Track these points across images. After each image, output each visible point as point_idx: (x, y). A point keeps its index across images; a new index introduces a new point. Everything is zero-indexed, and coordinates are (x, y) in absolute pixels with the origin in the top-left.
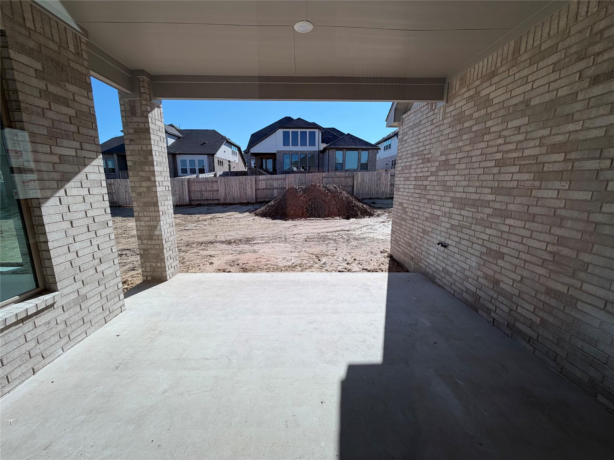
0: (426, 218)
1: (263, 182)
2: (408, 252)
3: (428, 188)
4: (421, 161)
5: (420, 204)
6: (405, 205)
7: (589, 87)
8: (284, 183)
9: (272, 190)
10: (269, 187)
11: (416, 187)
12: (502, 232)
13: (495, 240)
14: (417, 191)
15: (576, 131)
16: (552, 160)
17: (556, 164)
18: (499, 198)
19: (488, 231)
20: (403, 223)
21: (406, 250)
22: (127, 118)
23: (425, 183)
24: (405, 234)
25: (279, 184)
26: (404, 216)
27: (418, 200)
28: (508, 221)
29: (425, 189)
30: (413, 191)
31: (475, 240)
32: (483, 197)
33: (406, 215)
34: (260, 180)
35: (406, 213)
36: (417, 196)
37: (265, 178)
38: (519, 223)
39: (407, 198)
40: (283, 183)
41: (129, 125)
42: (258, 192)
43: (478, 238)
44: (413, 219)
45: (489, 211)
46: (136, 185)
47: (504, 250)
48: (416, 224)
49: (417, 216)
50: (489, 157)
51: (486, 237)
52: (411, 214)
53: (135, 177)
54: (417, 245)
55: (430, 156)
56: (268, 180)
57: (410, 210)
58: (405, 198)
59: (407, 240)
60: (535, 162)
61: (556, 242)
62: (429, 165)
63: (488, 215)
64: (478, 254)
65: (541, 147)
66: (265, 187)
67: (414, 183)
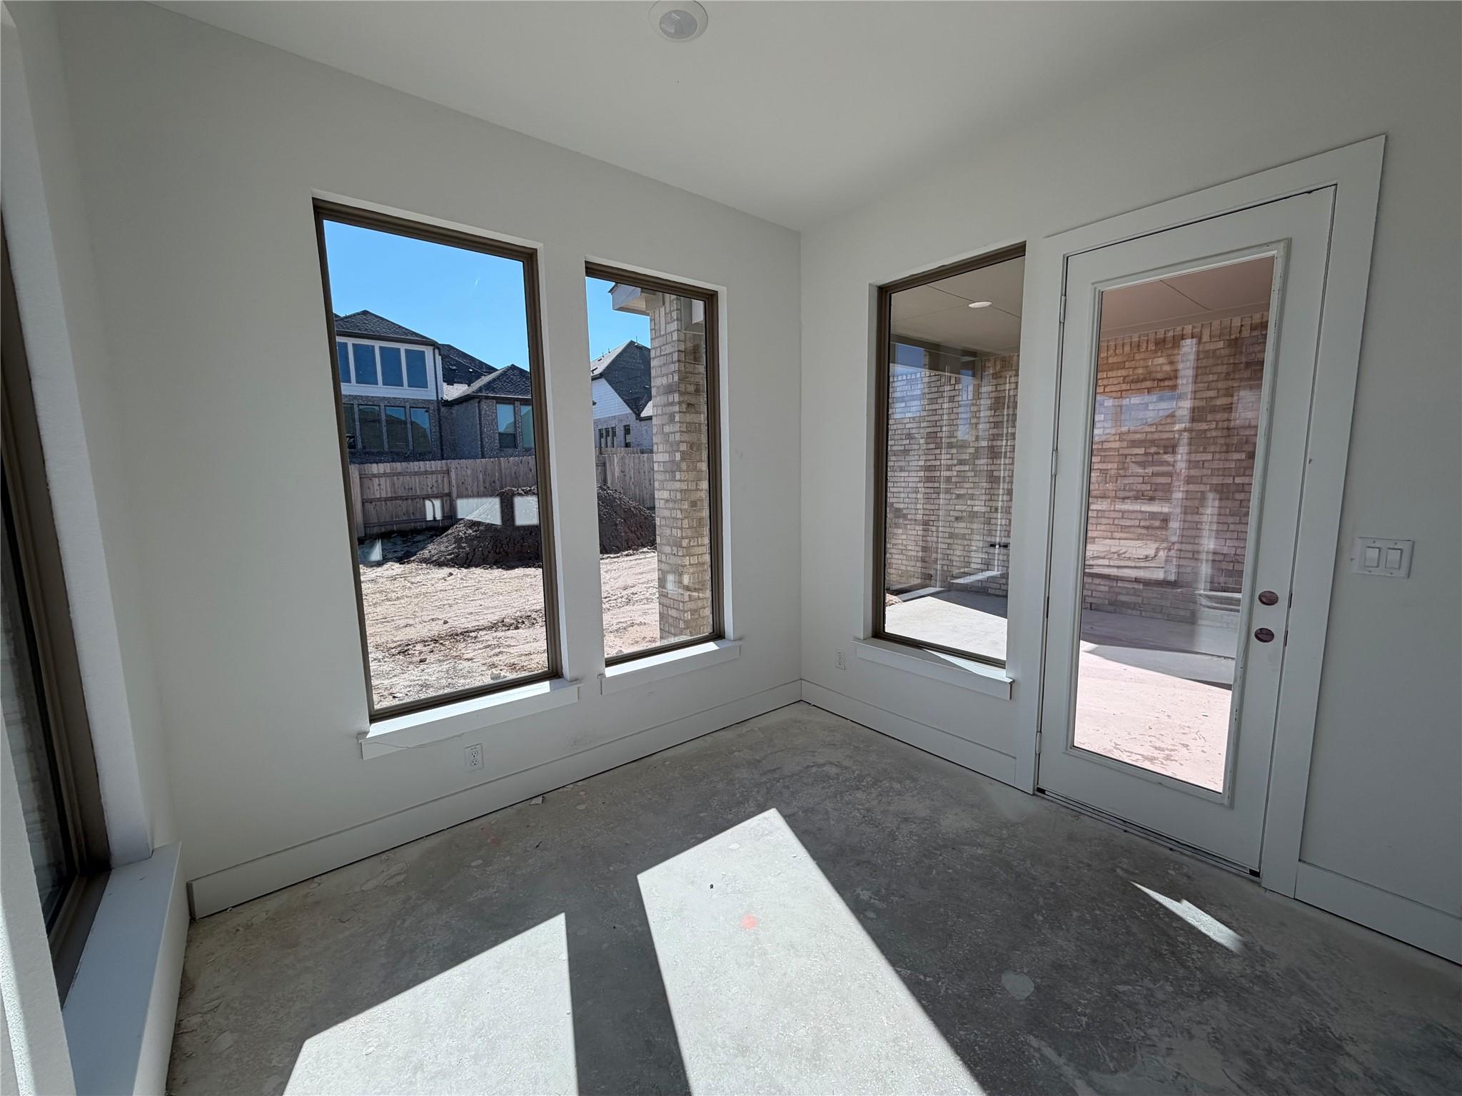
1: (383, 480)
7: (1156, 402)
8: (443, 481)
9: (410, 501)
10: (401, 493)
15: (1151, 432)
16: (1134, 453)
17: (1137, 456)
22: (687, 365)
25: (430, 486)
34: (375, 476)
37: (388, 471)
40: (440, 481)
41: (688, 378)
42: (370, 507)
46: (690, 488)
53: (690, 473)
56: (399, 474)
60: (1117, 453)
61: (1147, 517)
65: (1121, 441)
66: (389, 495)
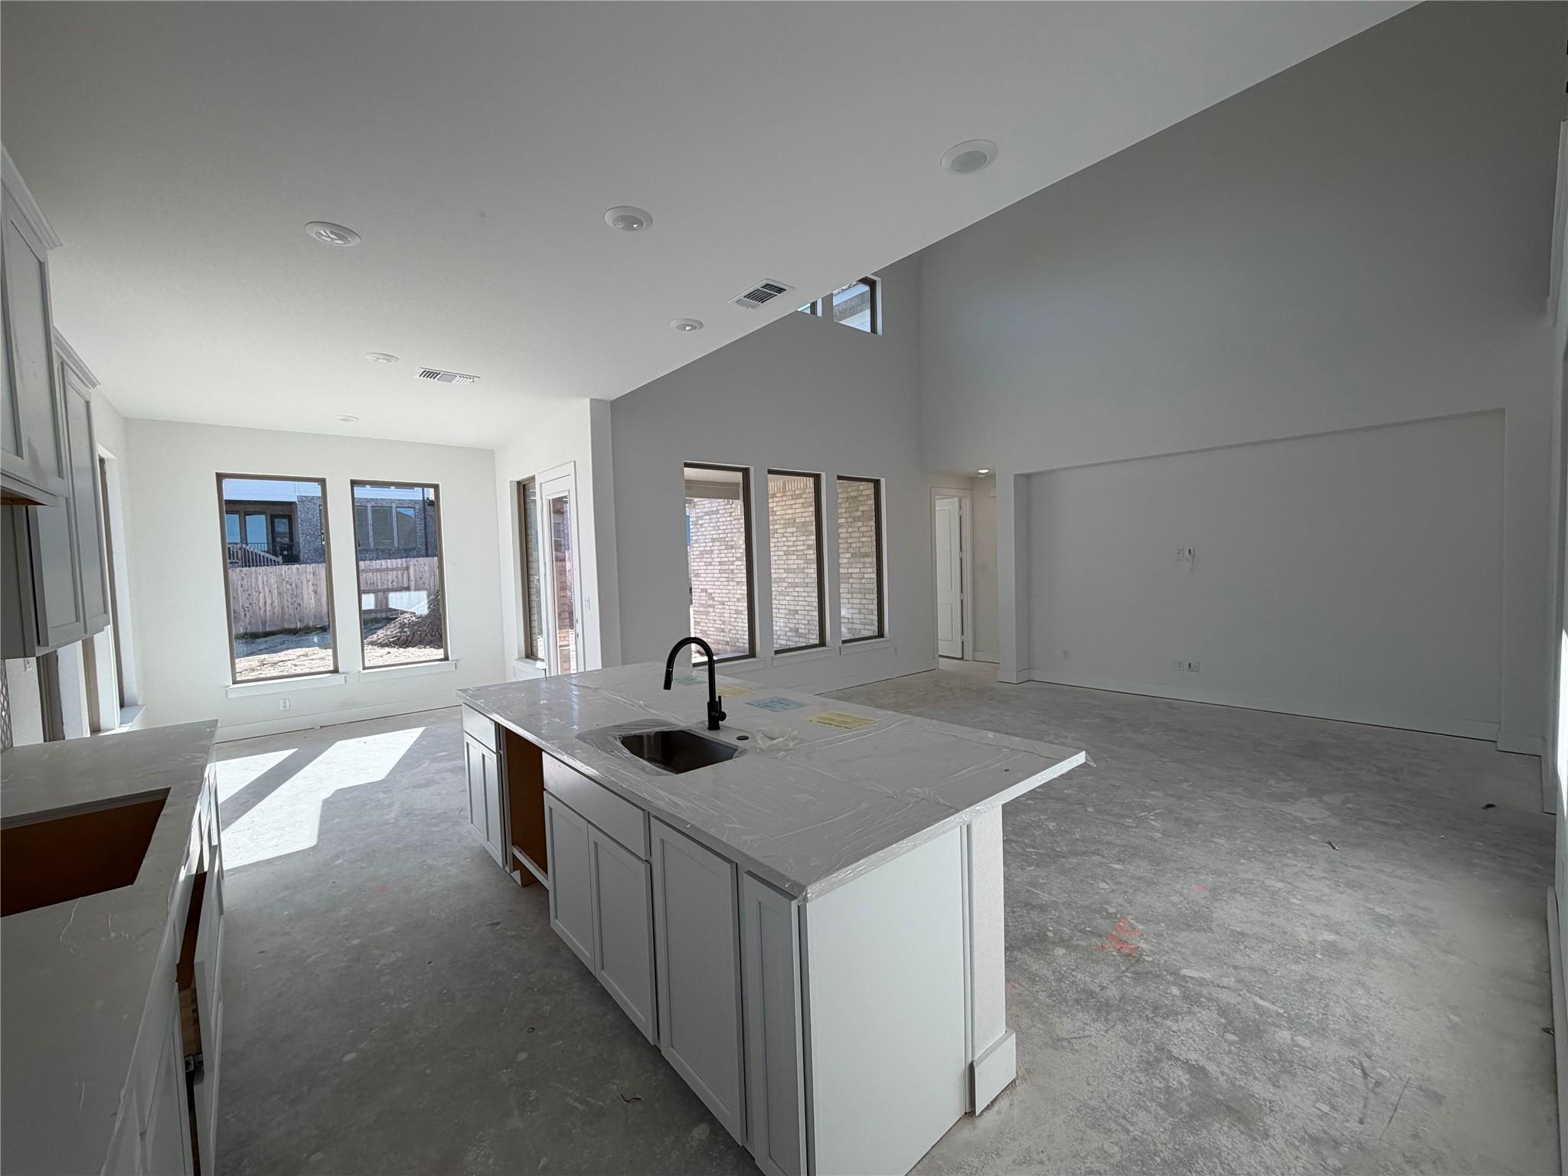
0: (738, 599)
2: (722, 638)
3: (735, 571)
4: (723, 547)
5: (729, 587)
6: (709, 591)
11: (721, 572)
12: (795, 596)
13: (792, 603)
14: (723, 575)
18: (790, 575)
19: (787, 598)
20: (711, 610)
21: (718, 638)
23: (732, 567)
24: (715, 621)
26: (711, 602)
27: (726, 583)
28: (797, 589)
29: (733, 573)
30: (719, 575)
31: (780, 607)
32: (780, 576)
33: (714, 600)
35: (713, 599)
36: (725, 579)
38: (802, 589)
39: (712, 583)
43: (782, 605)
44: (722, 603)
45: (785, 584)
47: (798, 608)
48: (727, 607)
49: (727, 599)
50: (780, 549)
51: (786, 603)
52: (720, 599)
54: (732, 627)
55: (733, 543)
57: (717, 595)
58: (709, 583)
59: (718, 626)
62: (734, 551)
63: (786, 588)
64: (783, 616)
67: (719, 567)
